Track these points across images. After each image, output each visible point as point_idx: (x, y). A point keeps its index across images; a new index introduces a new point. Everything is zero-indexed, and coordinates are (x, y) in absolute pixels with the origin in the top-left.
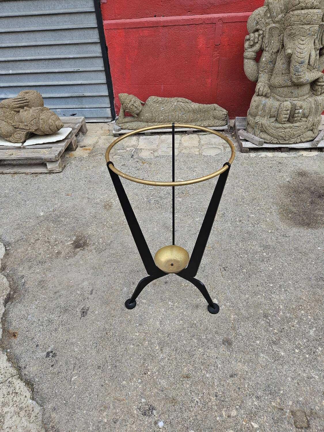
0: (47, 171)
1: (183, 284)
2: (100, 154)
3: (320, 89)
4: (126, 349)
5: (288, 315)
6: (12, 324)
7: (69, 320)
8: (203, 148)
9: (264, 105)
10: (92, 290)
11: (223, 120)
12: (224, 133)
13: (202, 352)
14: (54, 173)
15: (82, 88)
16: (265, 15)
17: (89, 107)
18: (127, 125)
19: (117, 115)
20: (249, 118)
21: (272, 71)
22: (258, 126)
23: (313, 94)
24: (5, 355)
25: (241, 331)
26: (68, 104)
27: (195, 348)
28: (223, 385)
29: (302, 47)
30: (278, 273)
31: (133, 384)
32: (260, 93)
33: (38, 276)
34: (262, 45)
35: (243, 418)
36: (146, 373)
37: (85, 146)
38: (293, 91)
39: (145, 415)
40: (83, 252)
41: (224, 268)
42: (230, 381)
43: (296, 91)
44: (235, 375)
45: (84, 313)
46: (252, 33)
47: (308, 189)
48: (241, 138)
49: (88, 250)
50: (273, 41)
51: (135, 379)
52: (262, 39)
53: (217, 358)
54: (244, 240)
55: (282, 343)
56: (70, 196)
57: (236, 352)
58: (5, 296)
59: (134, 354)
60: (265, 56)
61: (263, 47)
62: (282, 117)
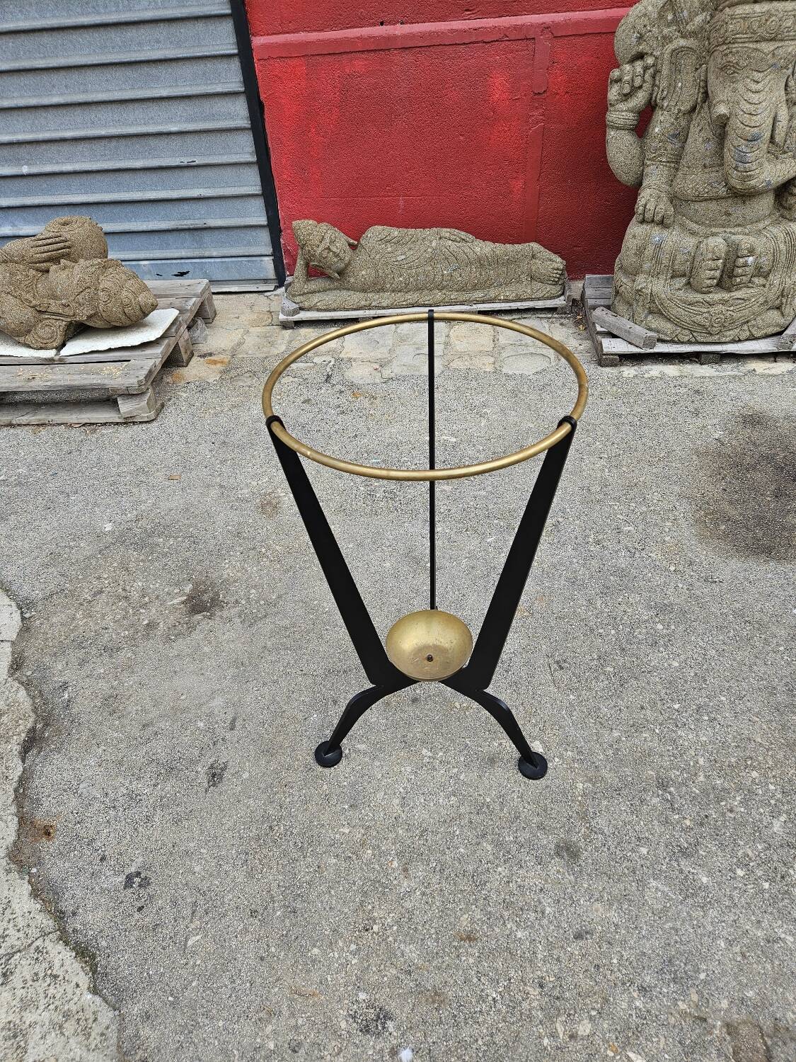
0: (119, 418)
1: (457, 704)
2: (248, 375)
4: (318, 867)
5: (718, 782)
6: (42, 804)
7: (178, 794)
8: (504, 355)
9: (659, 246)
10: (234, 720)
11: (556, 283)
12: (556, 316)
13: (504, 877)
14: (136, 422)
15: (202, 207)
16: (661, 16)
17: (220, 255)
18: (315, 299)
19: (288, 273)
20: (620, 277)
21: (677, 159)
22: (642, 298)
23: (782, 216)
24: (26, 881)
25: (601, 822)
26: (168, 247)
27: (489, 864)
28: (558, 960)
29: (755, 98)
30: (692, 674)
31: (337, 956)
32: (648, 216)
33: (102, 684)
34: (651, 94)
35: (608, 1042)
36: (368, 927)
37: (211, 354)
38: (730, 210)
39: (368, 1031)
40: (211, 623)
41: (558, 662)
42: (574, 948)
43: (739, 211)
44: (587, 933)
45: (215, 776)
46: (628, 63)
47: (769, 459)
48: (599, 329)
49: (221, 617)
50: (680, 84)
51: (341, 944)
52: (654, 77)
53: (541, 890)
54: (606, 591)
55: (704, 854)
56: (175, 482)
57: (588, 875)
58: (23, 735)
59: (338, 880)
60: (661, 122)
61: (656, 98)
62: (703, 276)
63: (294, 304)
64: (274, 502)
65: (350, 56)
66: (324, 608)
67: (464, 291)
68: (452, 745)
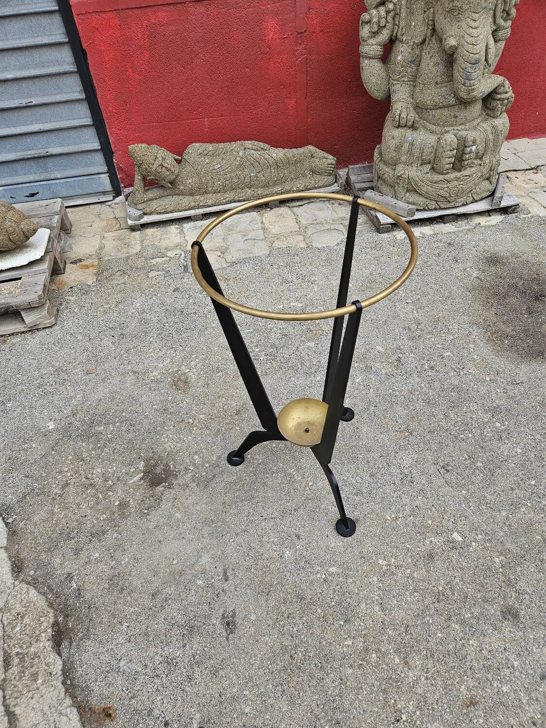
0: (25, 327)
1: (388, 517)
2: (118, 274)
3: (500, 106)
4: (341, 680)
6: (93, 690)
7: (206, 649)
8: (309, 232)
9: (412, 144)
10: (225, 573)
11: (330, 174)
13: (476, 647)
14: (40, 329)
17: (64, 176)
18: (154, 205)
19: (122, 185)
20: (382, 167)
21: (414, 79)
22: (401, 181)
23: (487, 115)
25: (522, 584)
26: (16, 173)
27: (463, 641)
28: (537, 700)
29: (475, 32)
30: (533, 456)
32: (403, 122)
33: (102, 567)
34: (392, 31)
36: (398, 718)
37: (80, 260)
38: (457, 114)
40: (173, 491)
41: (443, 467)
43: (463, 114)
45: (230, 625)
46: (374, 8)
47: (514, 286)
49: (179, 485)
50: (413, 23)
52: (394, 18)
53: (505, 649)
54: (453, 405)
56: (94, 375)
57: (531, 628)
58: (50, 631)
59: (360, 686)
60: (402, 52)
61: (396, 34)
62: (444, 163)
63: (139, 211)
64: (182, 378)
65: (154, 9)
66: (258, 460)
67: (267, 187)
68: (398, 551)
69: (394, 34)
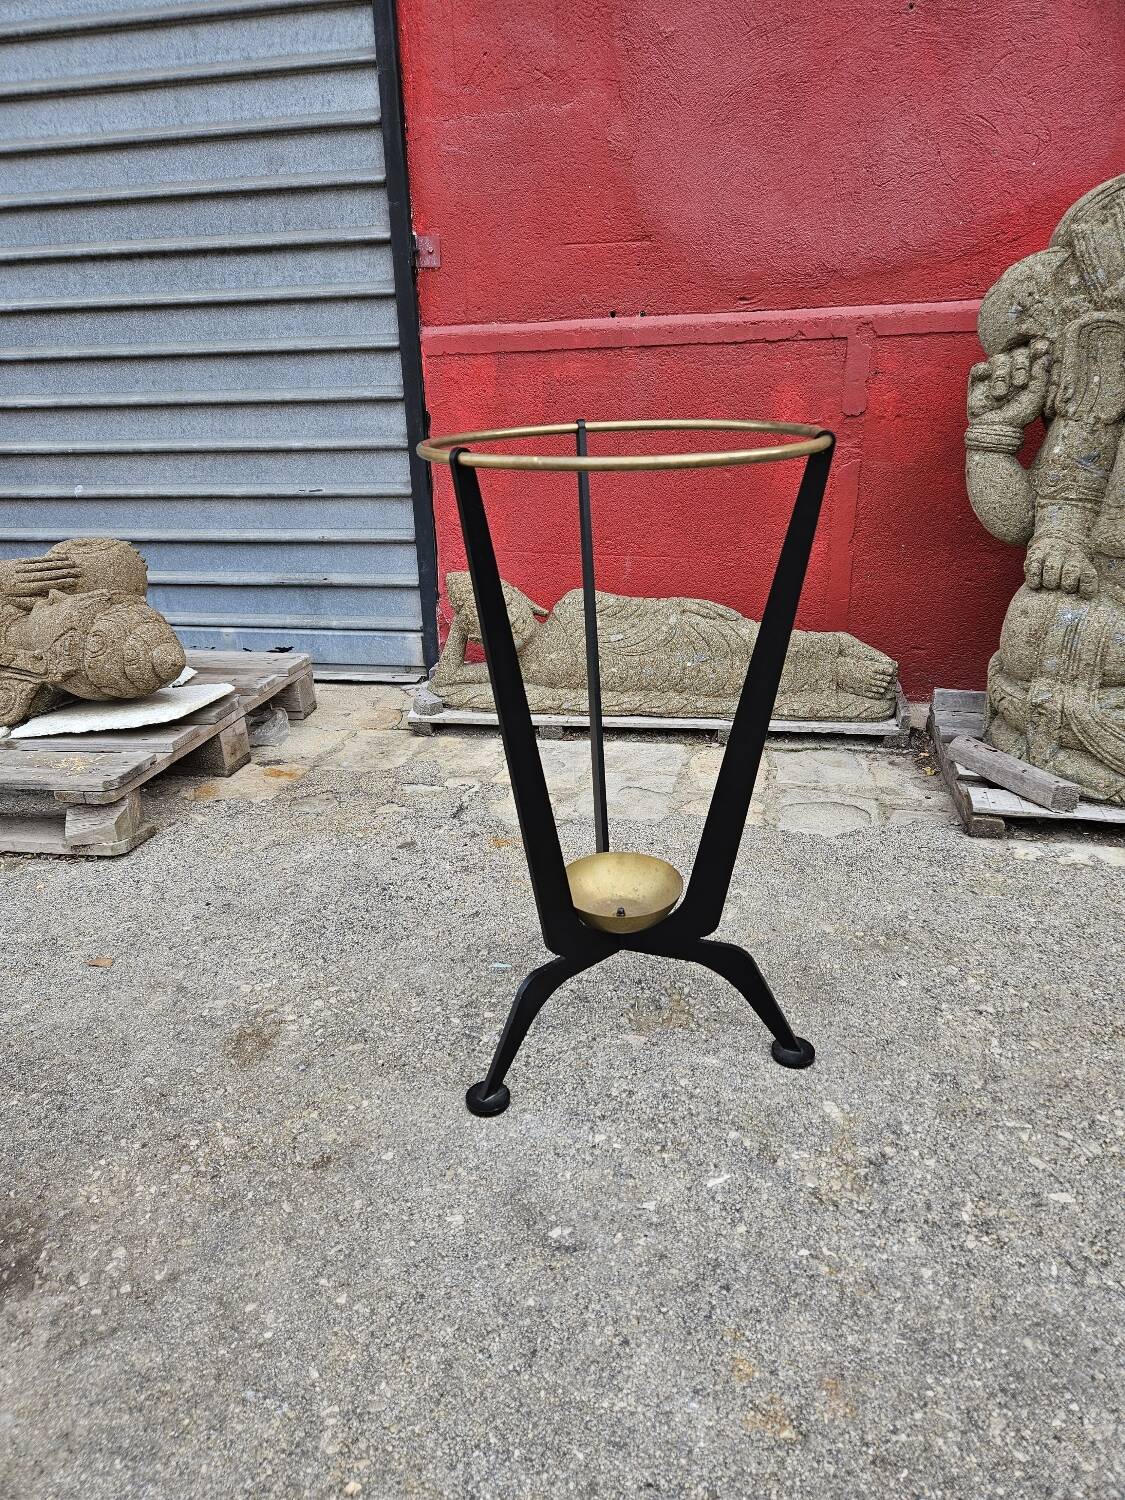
0: (63, 846)
2: (325, 796)
8: (785, 800)
9: (1073, 630)
11: (881, 696)
12: (882, 749)
14: (92, 857)
15: (324, 555)
16: (1058, 278)
17: (342, 625)
18: (471, 692)
20: (998, 684)
21: (1096, 497)
22: (1044, 719)
32: (1050, 578)
34: (1044, 398)
37: (278, 762)
46: (1002, 351)
48: (962, 771)
50: (1096, 379)
52: (1048, 370)
56: (99, 970)
60: (1064, 437)
61: (1053, 401)
63: (436, 698)
64: (267, 1031)
67: (720, 696)
69: (1049, 403)
